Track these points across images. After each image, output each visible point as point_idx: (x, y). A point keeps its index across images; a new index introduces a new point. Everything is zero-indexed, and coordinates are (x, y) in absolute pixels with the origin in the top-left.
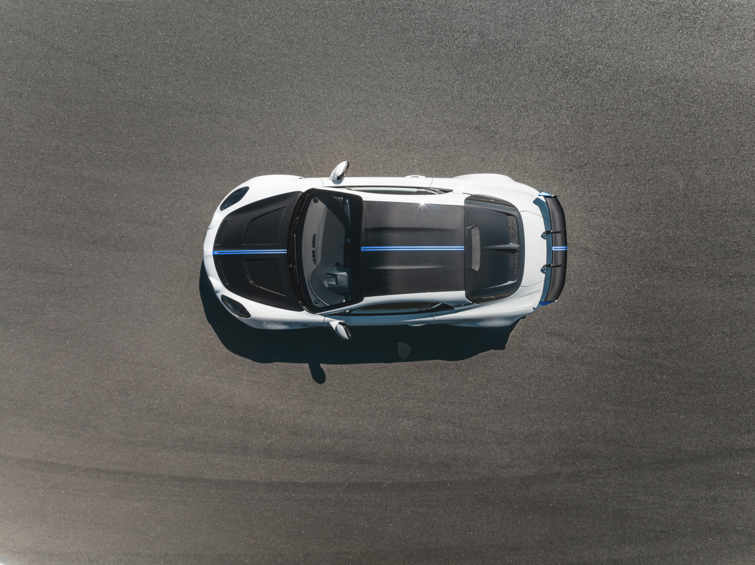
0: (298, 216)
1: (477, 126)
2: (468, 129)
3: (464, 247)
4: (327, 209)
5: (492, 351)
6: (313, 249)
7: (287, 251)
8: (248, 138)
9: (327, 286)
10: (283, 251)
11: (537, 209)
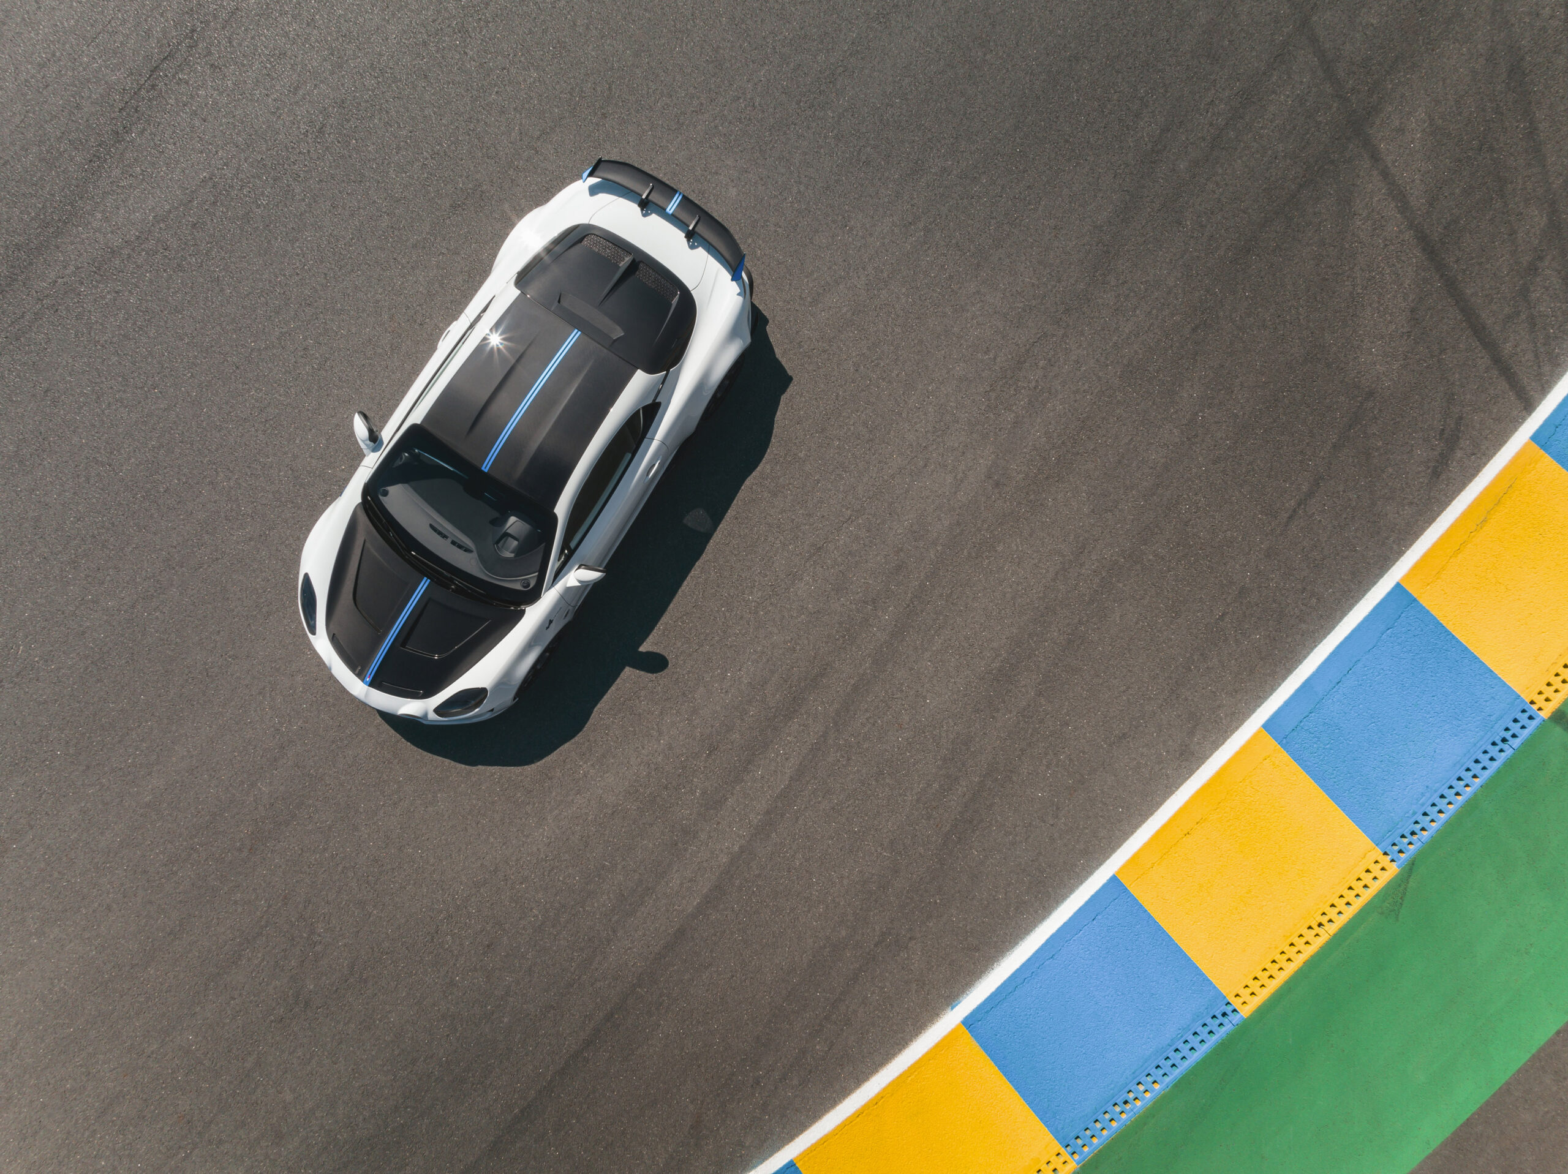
0: (388, 531)
1: (451, 206)
2: (448, 221)
3: (576, 331)
4: (406, 485)
5: (783, 398)
6: (449, 540)
7: (428, 578)
8: (251, 539)
9: (512, 555)
10: (424, 584)
11: (604, 198)
